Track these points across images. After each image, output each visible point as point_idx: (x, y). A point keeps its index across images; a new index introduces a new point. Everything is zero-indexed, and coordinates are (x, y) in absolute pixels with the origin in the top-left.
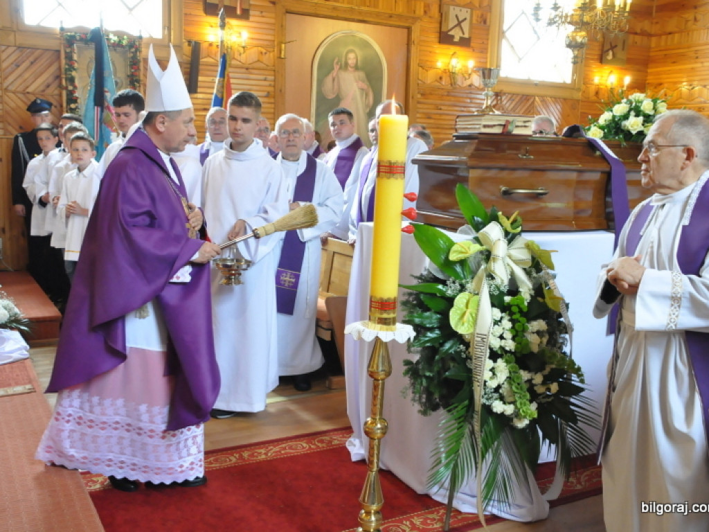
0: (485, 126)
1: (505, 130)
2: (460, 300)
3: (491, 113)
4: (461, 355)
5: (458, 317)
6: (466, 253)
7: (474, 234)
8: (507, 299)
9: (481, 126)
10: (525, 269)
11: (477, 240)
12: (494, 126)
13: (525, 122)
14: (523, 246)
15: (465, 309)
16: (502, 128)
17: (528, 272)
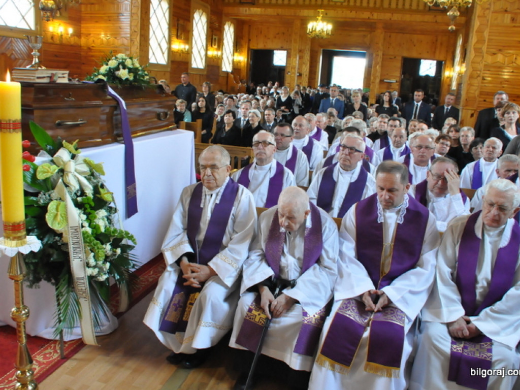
0: (38, 78)
1: (52, 80)
2: (52, 207)
3: (39, 68)
4: (57, 244)
5: (52, 218)
6: (48, 172)
7: (50, 158)
8: (79, 199)
9: (35, 78)
10: (85, 177)
11: (53, 162)
12: (44, 77)
13: (63, 74)
14: (82, 162)
15: (56, 212)
16: (49, 78)
17: (89, 180)
